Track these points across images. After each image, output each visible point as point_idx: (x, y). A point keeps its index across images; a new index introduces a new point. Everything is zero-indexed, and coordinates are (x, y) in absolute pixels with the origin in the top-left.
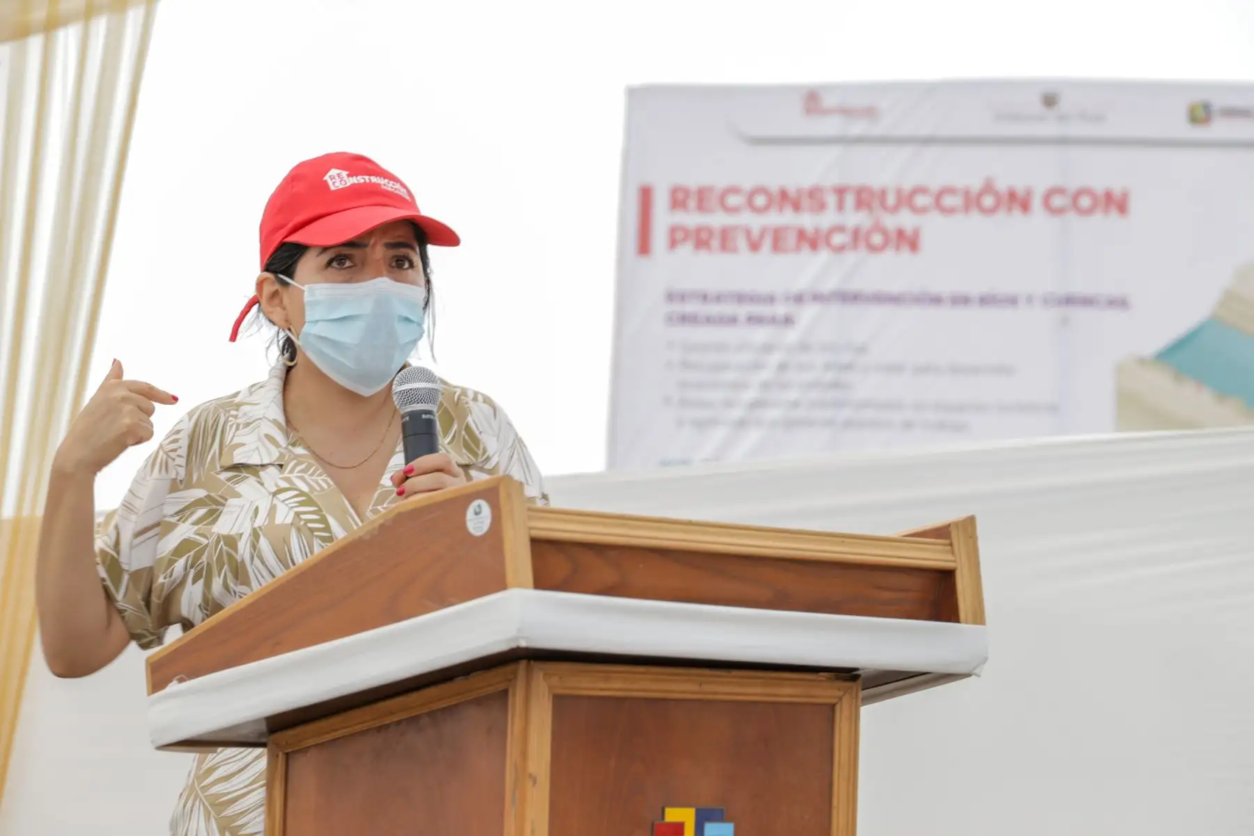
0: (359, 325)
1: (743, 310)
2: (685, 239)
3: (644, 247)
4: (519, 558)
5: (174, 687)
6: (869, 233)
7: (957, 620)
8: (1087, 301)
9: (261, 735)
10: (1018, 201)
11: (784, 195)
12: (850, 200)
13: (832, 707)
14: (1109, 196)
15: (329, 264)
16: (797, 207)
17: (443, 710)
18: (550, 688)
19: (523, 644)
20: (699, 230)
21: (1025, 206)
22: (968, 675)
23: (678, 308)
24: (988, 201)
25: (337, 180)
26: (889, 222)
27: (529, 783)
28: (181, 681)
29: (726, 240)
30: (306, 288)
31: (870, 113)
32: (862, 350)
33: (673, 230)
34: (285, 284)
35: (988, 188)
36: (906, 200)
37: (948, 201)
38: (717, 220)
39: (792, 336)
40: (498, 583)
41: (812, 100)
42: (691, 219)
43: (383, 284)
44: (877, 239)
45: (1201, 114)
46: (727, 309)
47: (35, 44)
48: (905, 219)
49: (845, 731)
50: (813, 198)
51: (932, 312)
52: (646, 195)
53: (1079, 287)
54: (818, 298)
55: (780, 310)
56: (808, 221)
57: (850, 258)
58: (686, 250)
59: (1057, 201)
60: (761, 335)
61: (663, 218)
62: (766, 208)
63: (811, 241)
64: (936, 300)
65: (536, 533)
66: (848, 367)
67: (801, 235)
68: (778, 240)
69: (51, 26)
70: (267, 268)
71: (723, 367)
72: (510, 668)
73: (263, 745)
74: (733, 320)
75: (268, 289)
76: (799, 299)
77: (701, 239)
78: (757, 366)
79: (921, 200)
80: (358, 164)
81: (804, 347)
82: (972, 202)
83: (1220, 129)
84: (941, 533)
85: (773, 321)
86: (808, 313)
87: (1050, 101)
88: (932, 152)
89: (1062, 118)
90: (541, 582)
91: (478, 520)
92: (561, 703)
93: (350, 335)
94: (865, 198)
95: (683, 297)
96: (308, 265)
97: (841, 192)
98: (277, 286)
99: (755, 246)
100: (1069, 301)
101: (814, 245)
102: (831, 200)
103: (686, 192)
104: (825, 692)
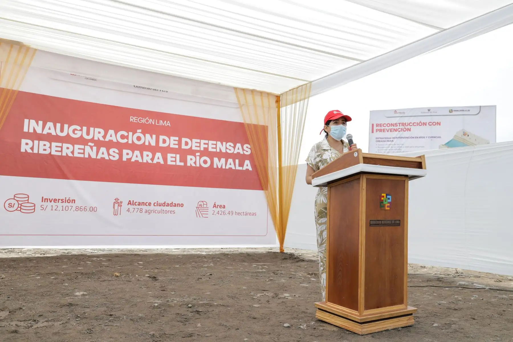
0: (338, 130)
1: (386, 140)
2: (378, 131)
3: (373, 132)
4: (361, 159)
5: (315, 178)
6: (404, 129)
7: (422, 169)
8: (435, 137)
9: (326, 185)
10: (425, 124)
11: (392, 124)
12: (401, 125)
13: (405, 181)
14: (438, 123)
15: (334, 123)
16: (394, 126)
17: (351, 181)
18: (366, 177)
19: (362, 171)
20: (380, 129)
21: (426, 125)
22: (424, 176)
23: (377, 140)
24: (420, 124)
25: (335, 112)
26: (407, 127)
27: (363, 190)
28: (316, 178)
29: (384, 130)
30: (331, 126)
31: (404, 113)
32: (403, 144)
33: (376, 129)
34: (328, 126)
35: (420, 122)
36: (409, 124)
37: (415, 124)
38: (383, 128)
39: (393, 143)
40: (358, 163)
41: (395, 111)
42: (379, 128)
43: (341, 125)
44: (405, 130)
45: (451, 111)
46: (384, 140)
47: (294, 105)
48: (409, 127)
49: (406, 184)
50: (396, 125)
51: (413, 139)
52: (373, 125)
53: (433, 136)
54: (396, 138)
55: (391, 139)
56: (395, 128)
57: (401, 132)
58: (378, 132)
59: (430, 124)
60: (389, 143)
61: (375, 128)
62: (389, 126)
63: (396, 130)
64: (413, 138)
65: (363, 156)
66: (401, 147)
67: (394, 129)
68: (391, 130)
69: (296, 102)
70: (326, 124)
71: (384, 147)
72: (360, 175)
73: (327, 186)
74: (385, 141)
75: (325, 127)
76: (394, 138)
77: (380, 131)
78: (389, 147)
79: (411, 124)
80: (337, 111)
81: (395, 144)
82: (418, 124)
83: (454, 113)
84: (420, 157)
85: (390, 141)
86: (396, 140)
87: (429, 110)
88: (412, 118)
89: (431, 112)
90: (364, 163)
91: (356, 155)
92: (367, 179)
93: (337, 132)
94: (403, 124)
95: (378, 138)
96: (331, 123)
97: (400, 124)
98: (327, 127)
99: (388, 131)
100: (432, 137)
101: (396, 131)
102: (398, 125)
103: (378, 124)
104: (403, 178)
